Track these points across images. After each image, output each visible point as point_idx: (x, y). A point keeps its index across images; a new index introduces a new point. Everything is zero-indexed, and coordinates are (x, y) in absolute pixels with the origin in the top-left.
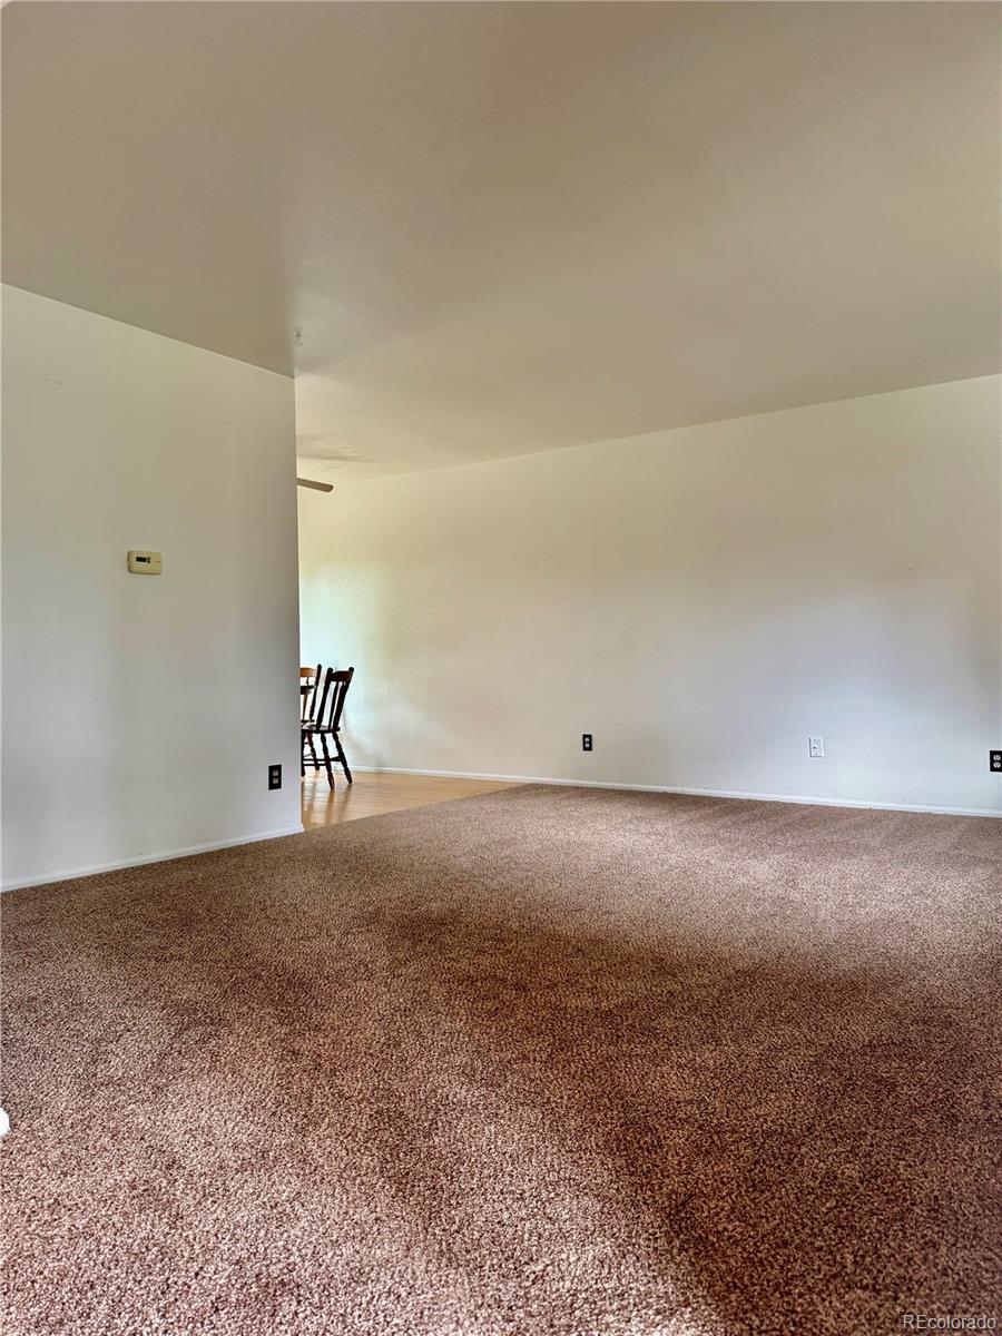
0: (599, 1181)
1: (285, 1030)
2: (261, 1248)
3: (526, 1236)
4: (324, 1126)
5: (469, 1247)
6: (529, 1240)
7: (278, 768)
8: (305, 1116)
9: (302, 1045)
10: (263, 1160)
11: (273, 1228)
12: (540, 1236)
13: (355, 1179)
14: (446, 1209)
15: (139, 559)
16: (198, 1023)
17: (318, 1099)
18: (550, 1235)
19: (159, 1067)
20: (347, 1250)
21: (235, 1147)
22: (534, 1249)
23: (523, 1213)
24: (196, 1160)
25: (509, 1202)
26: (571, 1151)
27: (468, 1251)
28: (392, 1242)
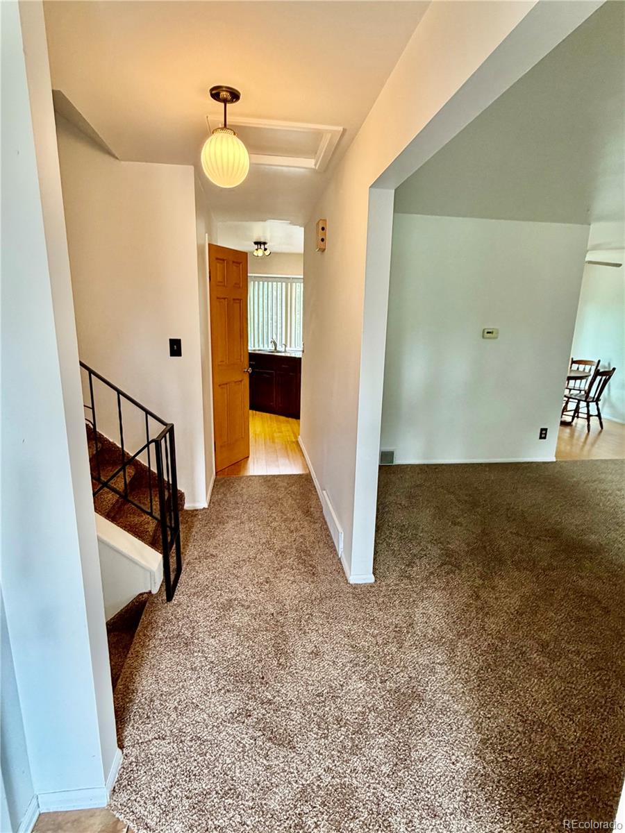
0: (566, 738)
1: (481, 582)
2: (420, 677)
3: (515, 740)
4: (469, 638)
5: (490, 728)
6: (515, 742)
7: (546, 430)
8: (465, 629)
9: (484, 594)
10: (439, 641)
11: (428, 671)
12: (520, 744)
13: (466, 669)
14: (491, 706)
15: (488, 333)
16: (450, 563)
17: (473, 625)
18: (525, 747)
19: (427, 578)
20: (446, 697)
21: (433, 629)
22: (514, 748)
23: (520, 729)
24: (419, 628)
25: (518, 720)
26: (564, 715)
27: (488, 730)
28: (463, 705)
